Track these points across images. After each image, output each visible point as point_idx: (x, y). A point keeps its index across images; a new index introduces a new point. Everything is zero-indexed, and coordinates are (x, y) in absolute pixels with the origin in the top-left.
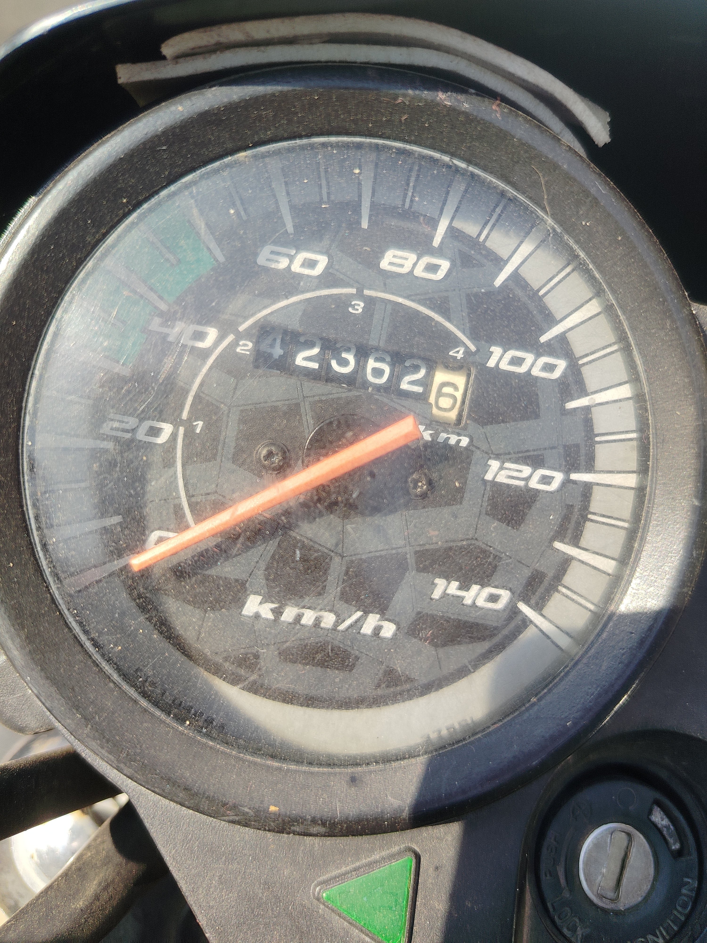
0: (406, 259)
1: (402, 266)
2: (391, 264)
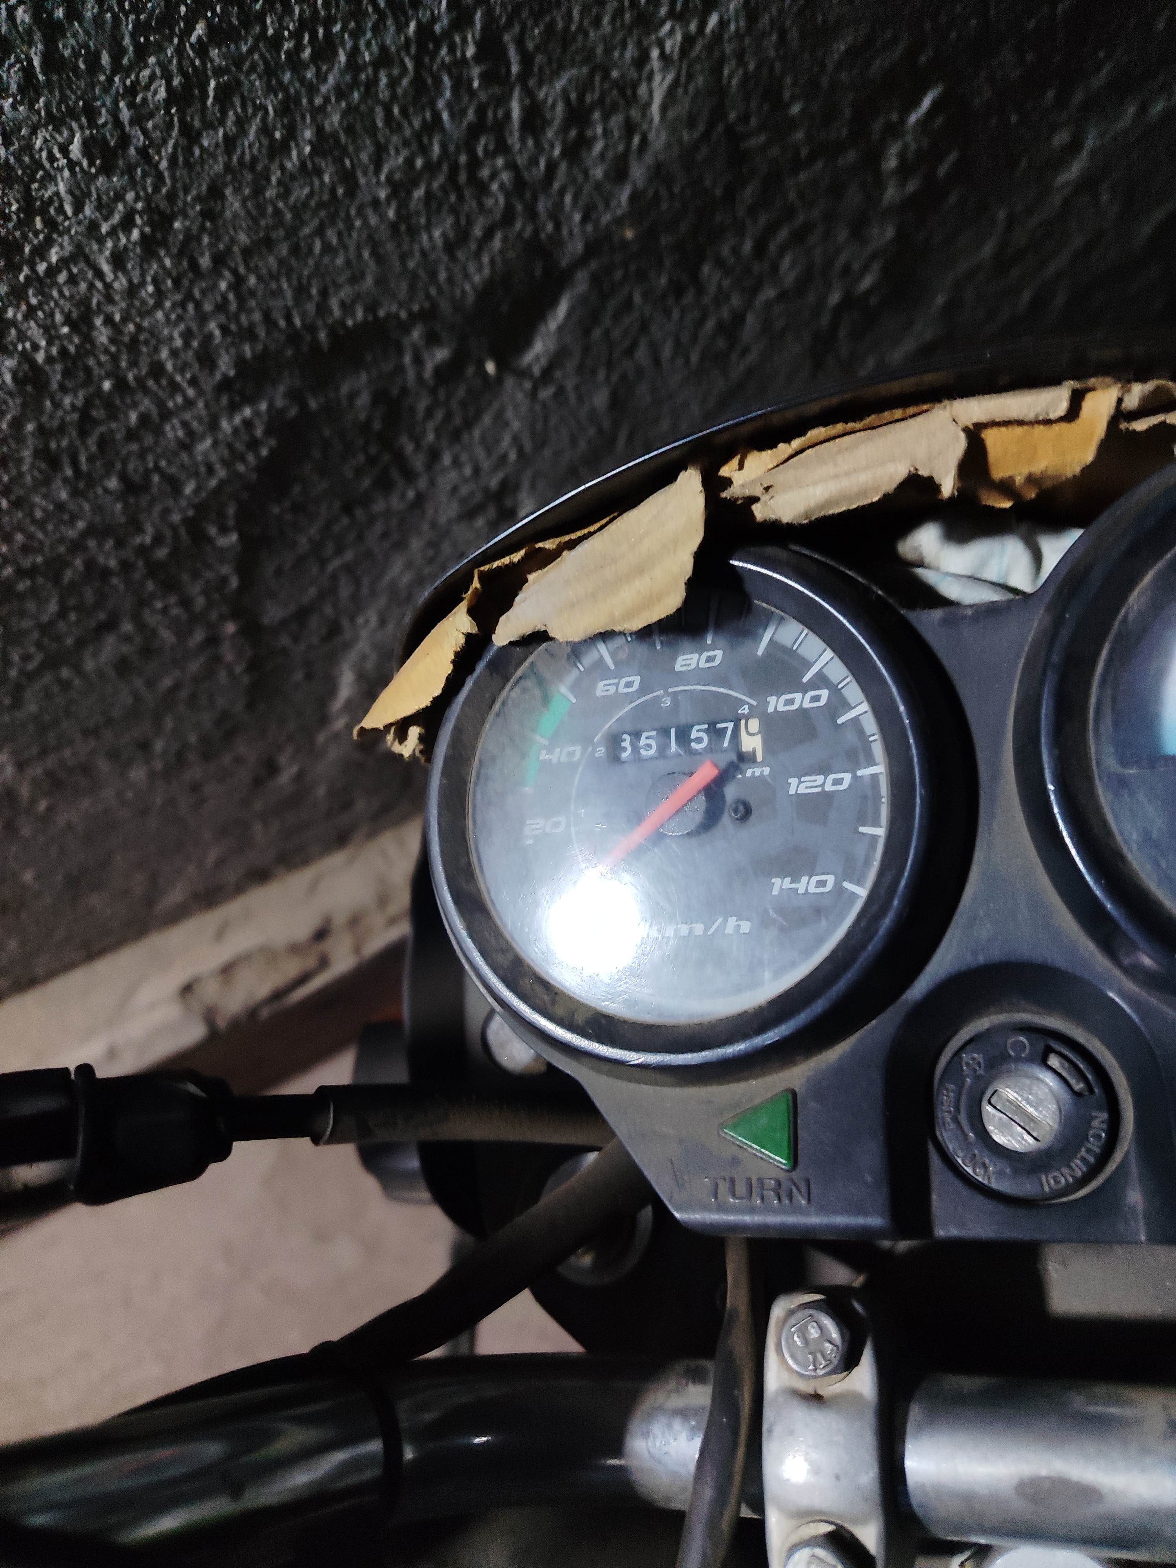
0: (692, 659)
1: (690, 665)
2: (681, 666)
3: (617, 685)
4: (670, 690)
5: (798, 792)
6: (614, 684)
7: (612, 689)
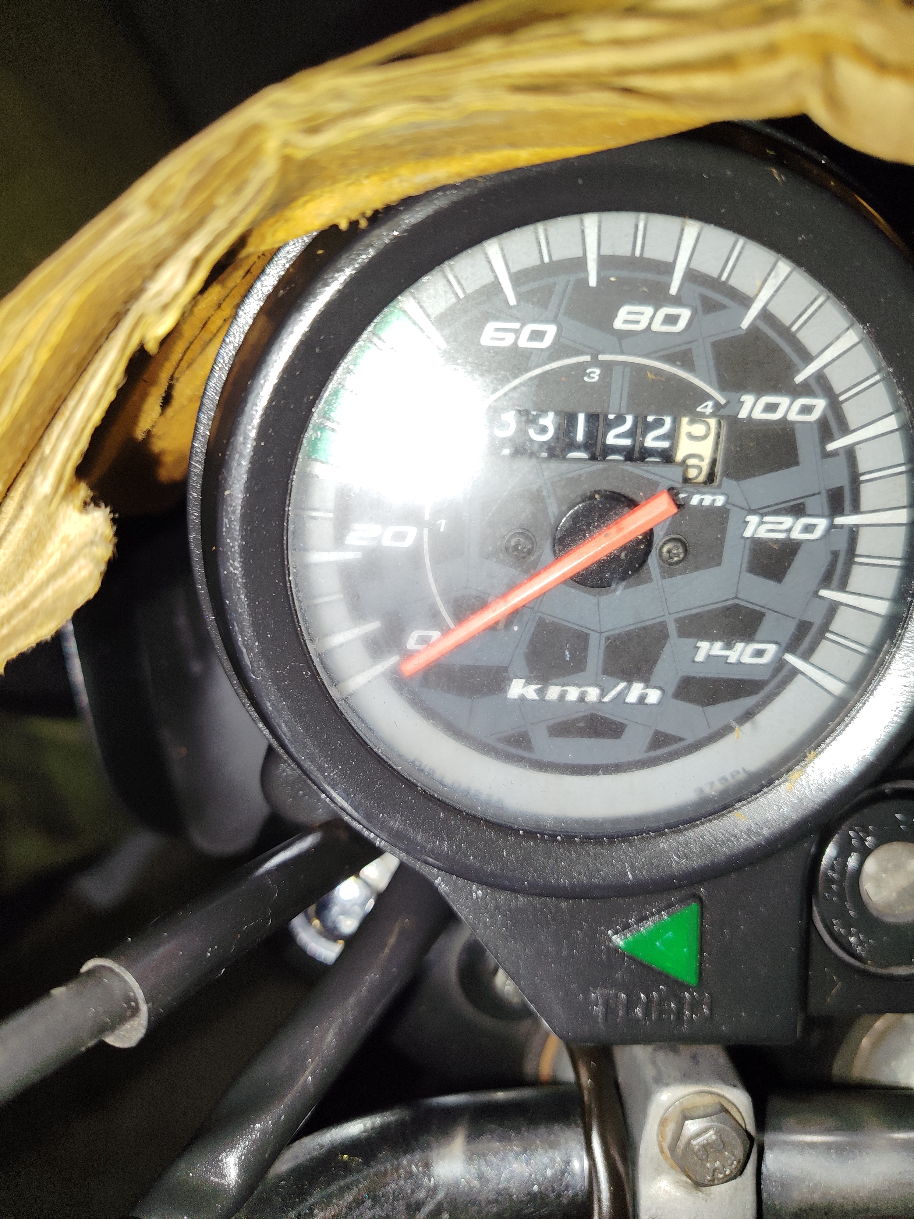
3: (517, 332)
4: (602, 357)
5: (755, 536)
6: (511, 330)
7: (508, 340)
